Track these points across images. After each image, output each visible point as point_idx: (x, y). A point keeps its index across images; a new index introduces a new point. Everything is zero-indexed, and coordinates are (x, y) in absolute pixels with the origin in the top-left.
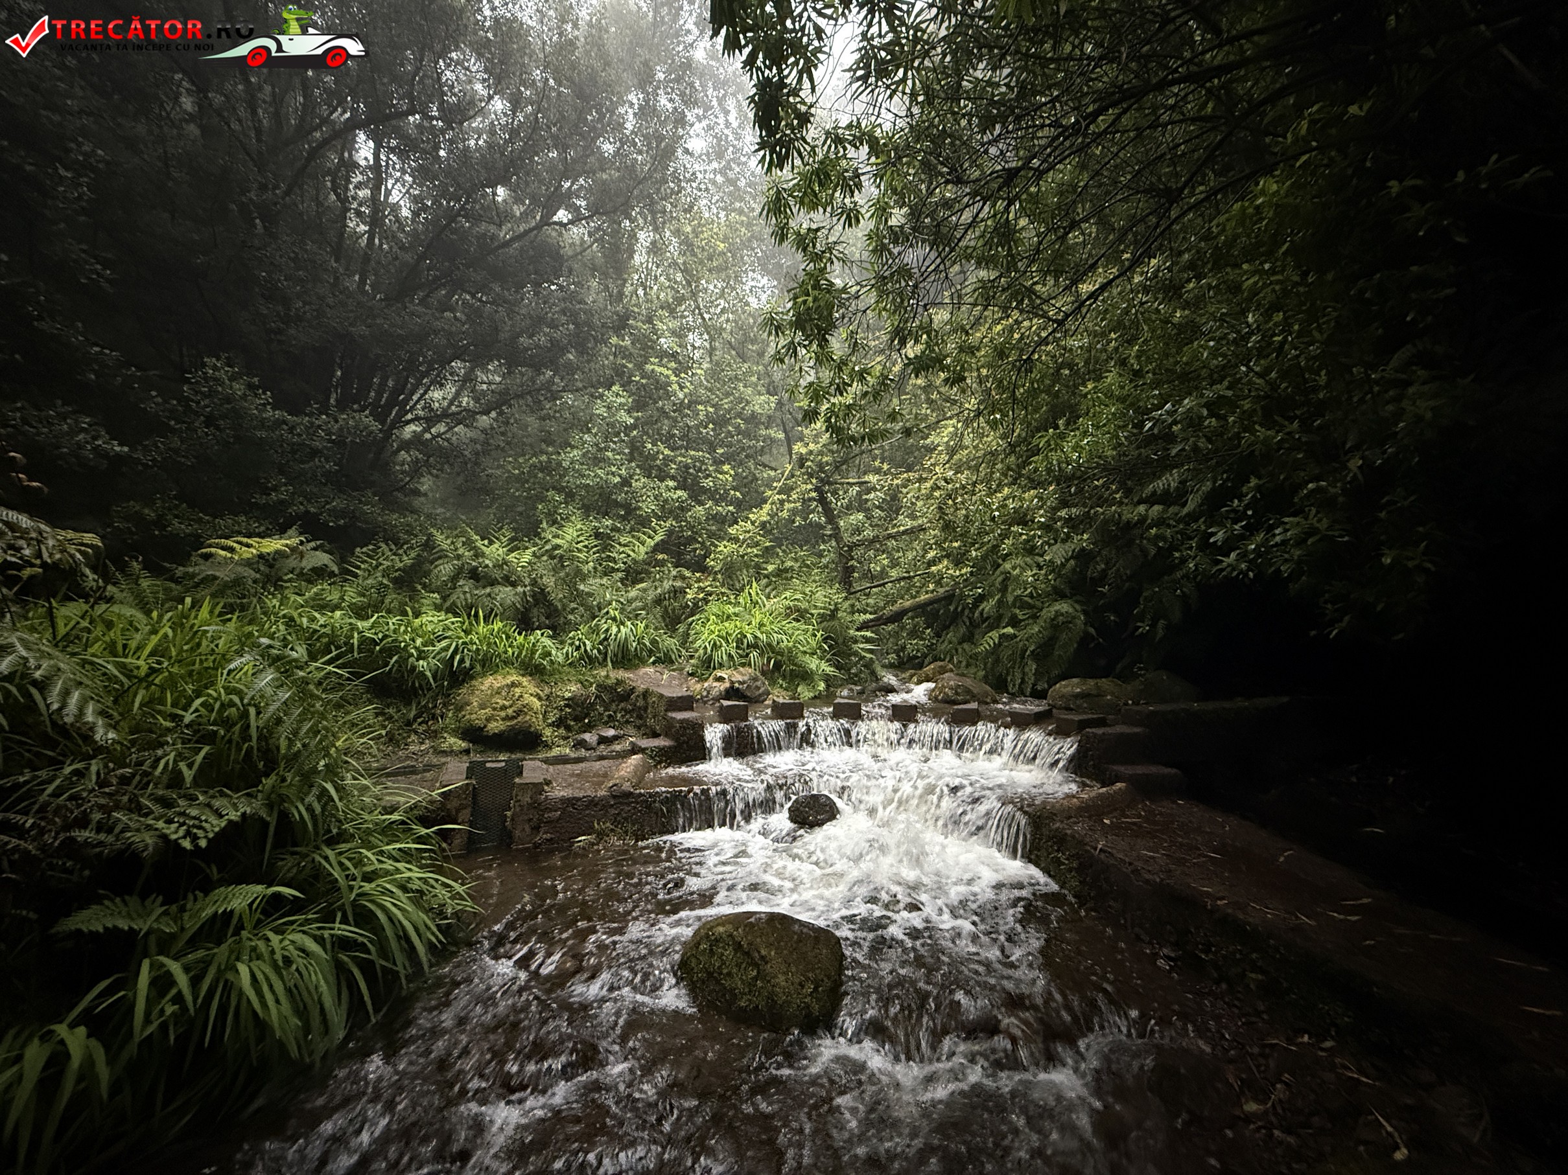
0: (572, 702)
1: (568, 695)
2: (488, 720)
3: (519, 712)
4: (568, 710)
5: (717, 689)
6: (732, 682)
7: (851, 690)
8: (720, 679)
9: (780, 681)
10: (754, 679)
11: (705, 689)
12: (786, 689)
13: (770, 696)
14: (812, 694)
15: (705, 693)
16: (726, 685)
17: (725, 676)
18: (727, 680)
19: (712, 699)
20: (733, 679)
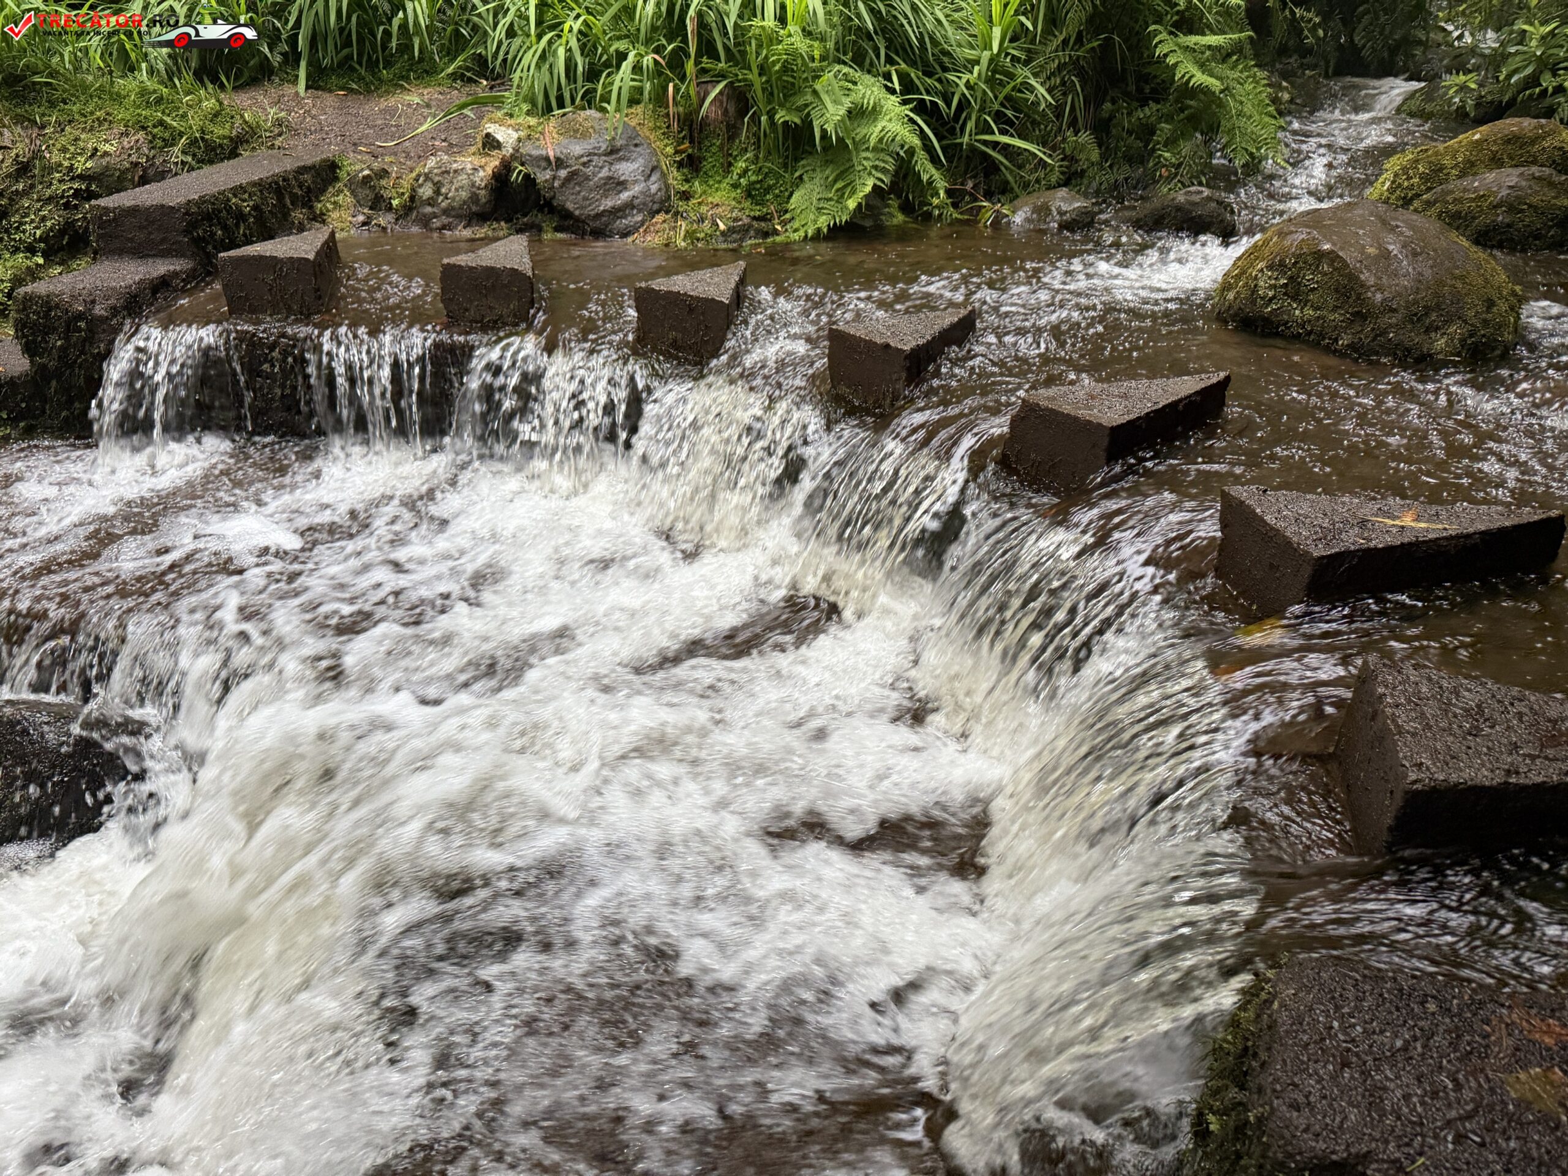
5: (463, 179)
6: (516, 156)
7: (1043, 211)
8: (491, 143)
9: (742, 164)
10: (613, 152)
11: (427, 177)
12: (749, 194)
13: (660, 218)
14: (823, 222)
15: (426, 191)
16: (493, 163)
17: (507, 136)
18: (508, 151)
19: (446, 212)
20: (528, 149)
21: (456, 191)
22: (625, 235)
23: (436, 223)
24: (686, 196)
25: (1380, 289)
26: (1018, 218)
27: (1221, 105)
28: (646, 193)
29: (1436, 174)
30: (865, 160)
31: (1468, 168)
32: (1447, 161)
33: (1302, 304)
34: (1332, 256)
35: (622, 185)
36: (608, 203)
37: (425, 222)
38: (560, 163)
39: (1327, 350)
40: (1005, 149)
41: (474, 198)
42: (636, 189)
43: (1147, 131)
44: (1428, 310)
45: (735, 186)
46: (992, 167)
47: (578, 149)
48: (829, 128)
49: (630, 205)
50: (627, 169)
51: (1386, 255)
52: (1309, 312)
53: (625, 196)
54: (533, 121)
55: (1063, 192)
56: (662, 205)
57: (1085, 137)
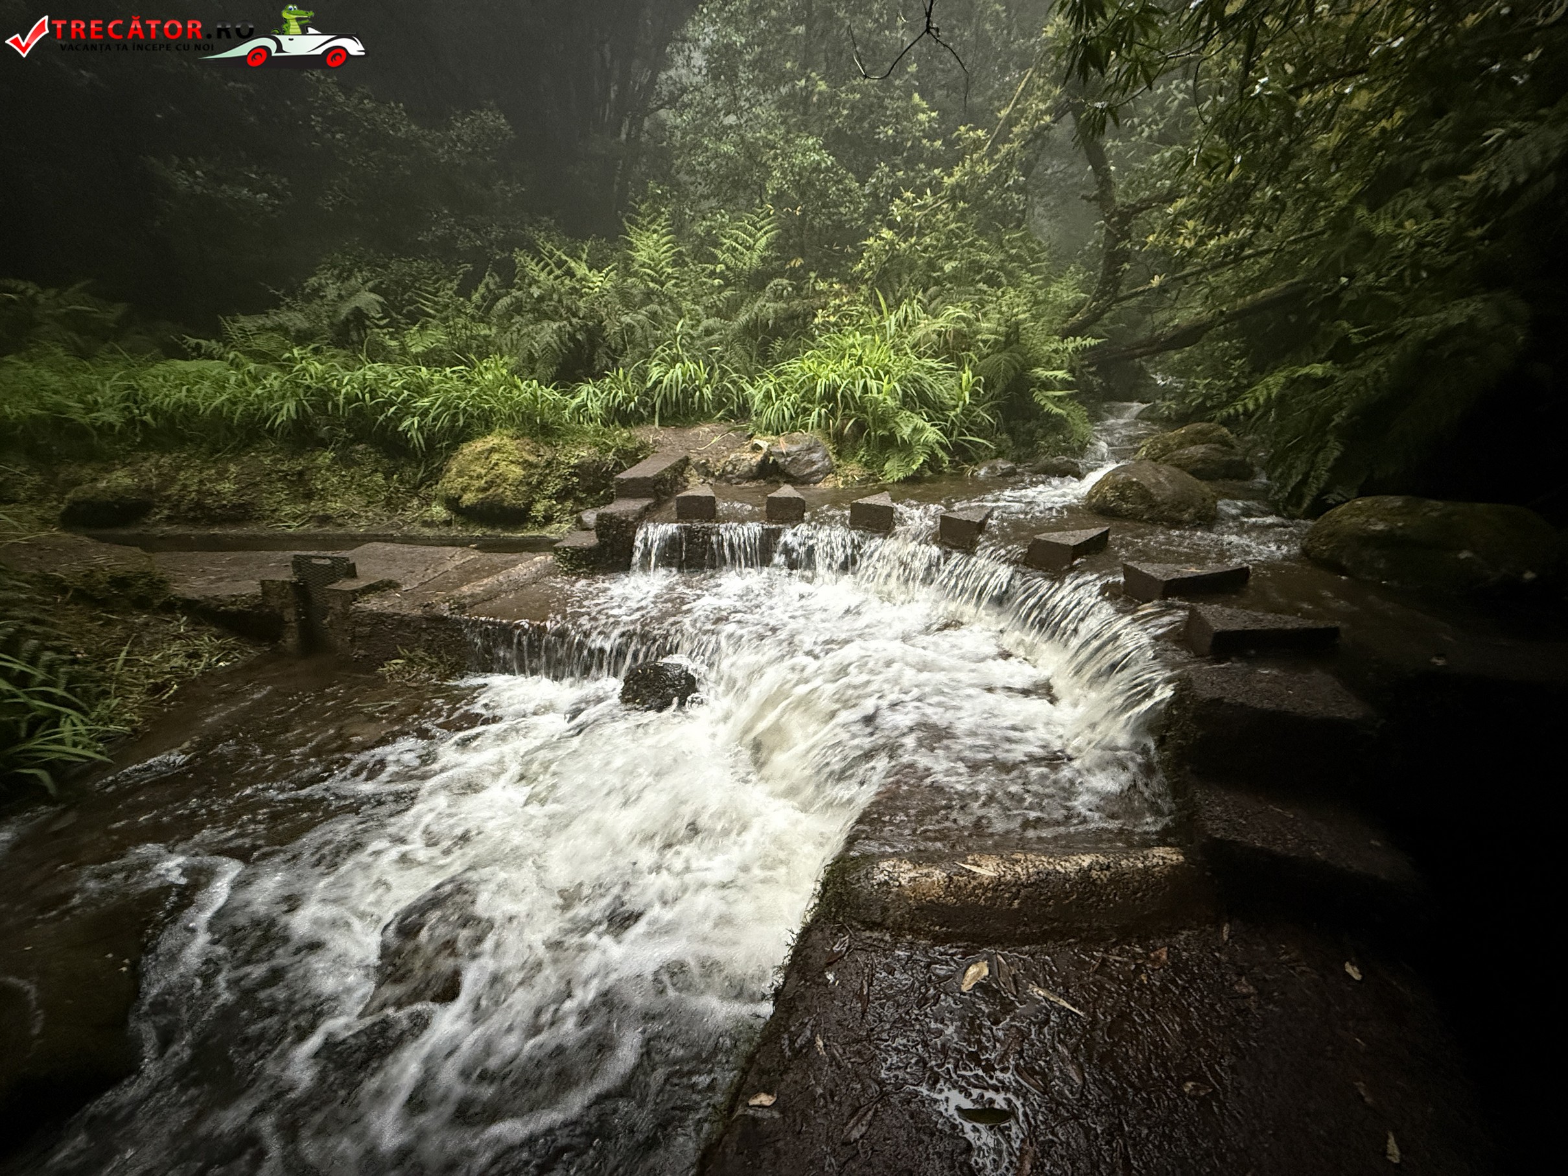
0: (581, 470)
1: (574, 461)
2: (464, 490)
3: (491, 484)
4: (575, 480)
5: (746, 463)
6: (769, 453)
7: (993, 469)
8: (756, 448)
9: (862, 453)
10: (810, 450)
11: (730, 462)
12: (866, 464)
13: (830, 476)
14: (901, 475)
15: (729, 468)
16: (759, 457)
17: (764, 444)
18: (765, 450)
19: (738, 477)
20: (774, 449)
21: (743, 468)
22: (815, 483)
23: (734, 481)
24: (839, 467)
25: (1159, 495)
26: (982, 472)
27: (1066, 421)
28: (823, 465)
29: (1167, 448)
30: (918, 449)
31: (1180, 445)
32: (1171, 442)
33: (1127, 503)
34: (1137, 483)
35: (814, 463)
36: (808, 471)
37: (729, 481)
38: (788, 455)
39: (1140, 521)
40: (970, 442)
41: (751, 470)
42: (820, 464)
43: (1031, 433)
44: (1180, 503)
45: (860, 461)
46: (966, 450)
47: (794, 448)
48: (905, 437)
49: (817, 471)
50: (815, 456)
51: (1160, 482)
52: (1130, 506)
53: (815, 467)
54: (774, 438)
55: (1000, 460)
56: (830, 470)
57: (1004, 436)
